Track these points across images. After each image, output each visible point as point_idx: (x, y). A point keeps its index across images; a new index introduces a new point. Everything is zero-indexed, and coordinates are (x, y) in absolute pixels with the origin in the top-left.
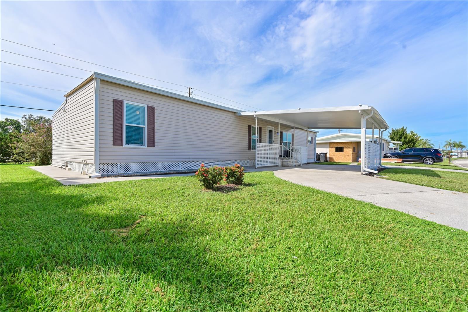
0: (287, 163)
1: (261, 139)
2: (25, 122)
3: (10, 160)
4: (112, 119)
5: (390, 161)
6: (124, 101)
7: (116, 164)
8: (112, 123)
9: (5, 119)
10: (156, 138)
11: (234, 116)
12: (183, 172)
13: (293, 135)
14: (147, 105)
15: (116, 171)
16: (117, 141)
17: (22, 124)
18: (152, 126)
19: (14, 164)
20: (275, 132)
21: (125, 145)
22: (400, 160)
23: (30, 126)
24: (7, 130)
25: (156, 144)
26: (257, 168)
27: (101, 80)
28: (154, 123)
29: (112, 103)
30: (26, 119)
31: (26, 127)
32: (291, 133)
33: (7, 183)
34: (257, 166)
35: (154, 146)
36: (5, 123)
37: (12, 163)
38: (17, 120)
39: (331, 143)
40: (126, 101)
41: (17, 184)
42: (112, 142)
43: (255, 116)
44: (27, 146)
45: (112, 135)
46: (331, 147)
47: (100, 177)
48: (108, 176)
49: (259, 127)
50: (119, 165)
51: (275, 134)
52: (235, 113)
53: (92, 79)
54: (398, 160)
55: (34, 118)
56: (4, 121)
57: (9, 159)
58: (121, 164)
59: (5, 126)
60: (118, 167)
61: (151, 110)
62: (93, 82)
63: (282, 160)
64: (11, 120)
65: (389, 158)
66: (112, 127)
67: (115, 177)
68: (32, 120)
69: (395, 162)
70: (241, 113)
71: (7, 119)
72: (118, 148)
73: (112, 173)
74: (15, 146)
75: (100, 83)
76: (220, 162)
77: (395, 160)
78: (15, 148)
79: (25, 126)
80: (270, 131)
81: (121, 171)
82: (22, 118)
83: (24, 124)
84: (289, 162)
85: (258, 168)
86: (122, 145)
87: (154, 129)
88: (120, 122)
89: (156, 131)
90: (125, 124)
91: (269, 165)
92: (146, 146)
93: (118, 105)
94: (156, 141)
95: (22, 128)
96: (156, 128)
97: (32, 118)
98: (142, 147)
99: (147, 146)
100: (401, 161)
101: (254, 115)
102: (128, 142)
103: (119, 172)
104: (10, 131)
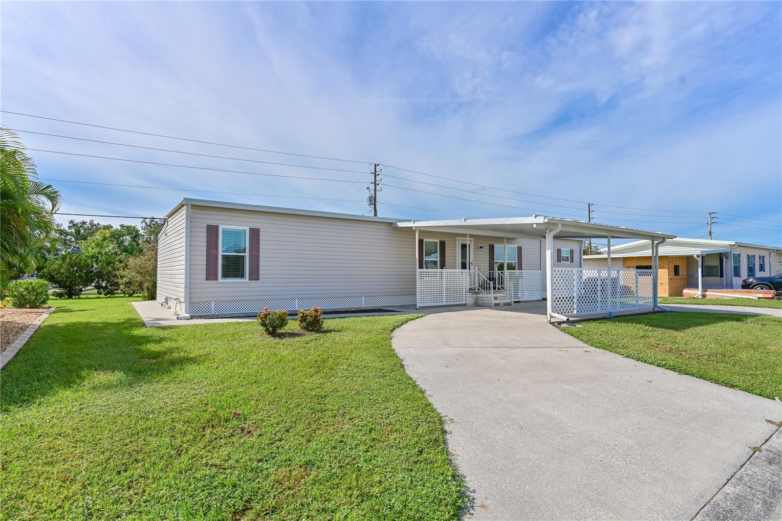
0: (483, 300)
1: (443, 260)
2: (145, 229)
3: (119, 292)
4: (205, 249)
5: (749, 294)
6: (220, 225)
7: (210, 303)
8: (205, 253)
9: (121, 226)
10: (261, 268)
11: (390, 228)
12: (293, 313)
13: (520, 249)
14: (248, 228)
15: (210, 311)
16: (211, 275)
17: (141, 232)
18: (256, 253)
19: (122, 297)
20: (477, 247)
21: (220, 279)
22: (771, 293)
23: (150, 235)
24: (122, 242)
25: (261, 276)
26: (418, 308)
27: (192, 205)
28: (258, 250)
29: (205, 230)
30: (146, 224)
31: (146, 236)
32: (516, 246)
33: (100, 323)
34: (418, 305)
35: (258, 279)
36: (120, 231)
37: (121, 295)
38: (135, 227)
39: (626, 258)
40: (222, 225)
41: (109, 324)
42: (205, 277)
43: (414, 228)
44: (134, 274)
45: (205, 267)
46: (628, 265)
47: (189, 318)
48: (201, 317)
49: (440, 241)
50: (213, 304)
51: (476, 250)
52: (390, 224)
53: (183, 205)
54: (765, 293)
55: (156, 222)
56: (119, 228)
57: (117, 290)
58: (215, 303)
59: (120, 237)
60: (213, 306)
61: (255, 234)
62: (185, 207)
63: (474, 295)
64: (128, 227)
65: (752, 288)
66: (205, 258)
67: (207, 318)
68: (154, 224)
69: (759, 298)
70: (398, 223)
71: (122, 226)
72: (211, 283)
73: (204, 314)
74: (121, 274)
75: (191, 208)
76: (363, 299)
77: (760, 293)
78: (122, 277)
79: (144, 236)
80: (464, 247)
81: (215, 311)
82: (142, 222)
83: (144, 233)
84: (485, 299)
85: (421, 308)
86: (217, 279)
87: (258, 257)
88: (215, 252)
89: (261, 259)
90: (220, 253)
91: (444, 303)
92: (247, 280)
93: (212, 231)
94: (261, 272)
95: (141, 238)
96: (261, 255)
97: (153, 223)
98: (243, 280)
99: (249, 280)
100: (770, 296)
101: (412, 227)
102: (225, 276)
103: (213, 312)
104: (126, 244)
